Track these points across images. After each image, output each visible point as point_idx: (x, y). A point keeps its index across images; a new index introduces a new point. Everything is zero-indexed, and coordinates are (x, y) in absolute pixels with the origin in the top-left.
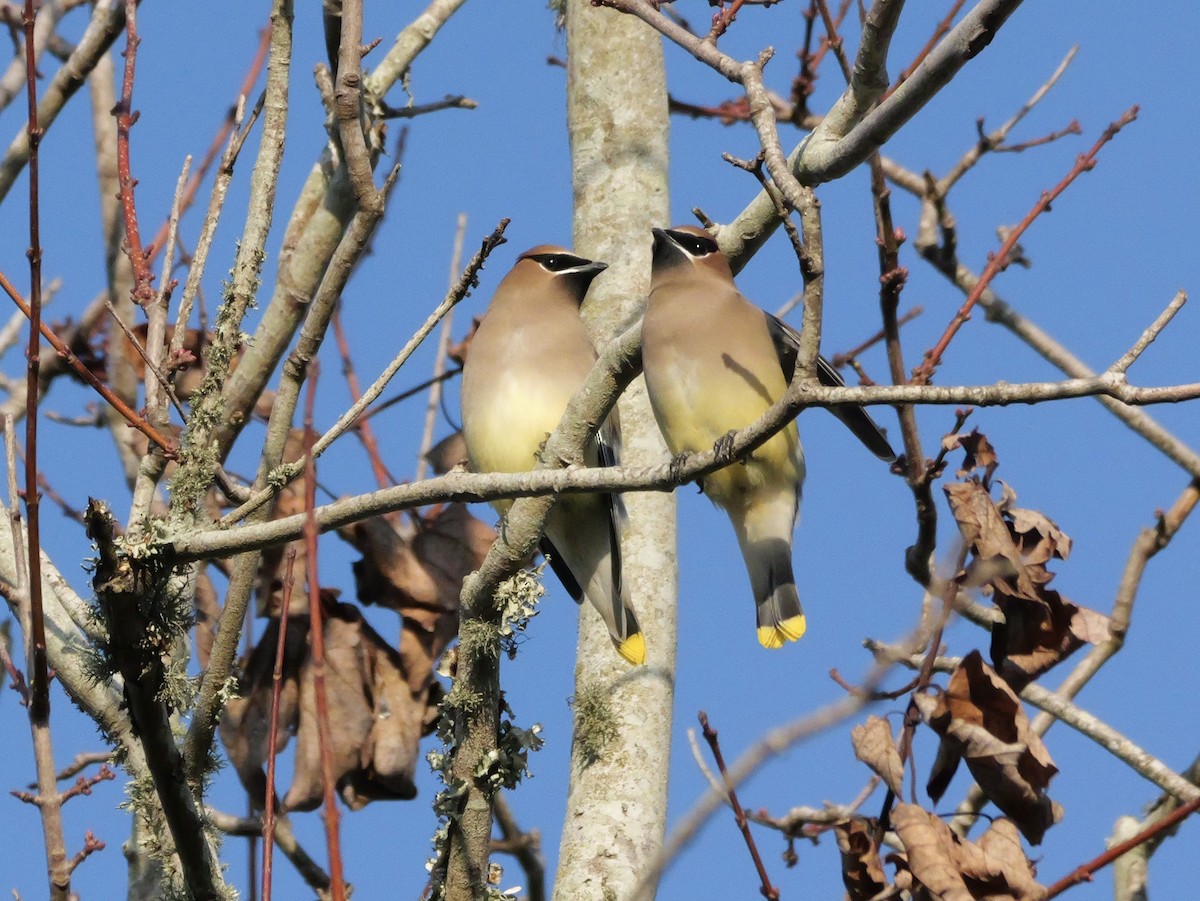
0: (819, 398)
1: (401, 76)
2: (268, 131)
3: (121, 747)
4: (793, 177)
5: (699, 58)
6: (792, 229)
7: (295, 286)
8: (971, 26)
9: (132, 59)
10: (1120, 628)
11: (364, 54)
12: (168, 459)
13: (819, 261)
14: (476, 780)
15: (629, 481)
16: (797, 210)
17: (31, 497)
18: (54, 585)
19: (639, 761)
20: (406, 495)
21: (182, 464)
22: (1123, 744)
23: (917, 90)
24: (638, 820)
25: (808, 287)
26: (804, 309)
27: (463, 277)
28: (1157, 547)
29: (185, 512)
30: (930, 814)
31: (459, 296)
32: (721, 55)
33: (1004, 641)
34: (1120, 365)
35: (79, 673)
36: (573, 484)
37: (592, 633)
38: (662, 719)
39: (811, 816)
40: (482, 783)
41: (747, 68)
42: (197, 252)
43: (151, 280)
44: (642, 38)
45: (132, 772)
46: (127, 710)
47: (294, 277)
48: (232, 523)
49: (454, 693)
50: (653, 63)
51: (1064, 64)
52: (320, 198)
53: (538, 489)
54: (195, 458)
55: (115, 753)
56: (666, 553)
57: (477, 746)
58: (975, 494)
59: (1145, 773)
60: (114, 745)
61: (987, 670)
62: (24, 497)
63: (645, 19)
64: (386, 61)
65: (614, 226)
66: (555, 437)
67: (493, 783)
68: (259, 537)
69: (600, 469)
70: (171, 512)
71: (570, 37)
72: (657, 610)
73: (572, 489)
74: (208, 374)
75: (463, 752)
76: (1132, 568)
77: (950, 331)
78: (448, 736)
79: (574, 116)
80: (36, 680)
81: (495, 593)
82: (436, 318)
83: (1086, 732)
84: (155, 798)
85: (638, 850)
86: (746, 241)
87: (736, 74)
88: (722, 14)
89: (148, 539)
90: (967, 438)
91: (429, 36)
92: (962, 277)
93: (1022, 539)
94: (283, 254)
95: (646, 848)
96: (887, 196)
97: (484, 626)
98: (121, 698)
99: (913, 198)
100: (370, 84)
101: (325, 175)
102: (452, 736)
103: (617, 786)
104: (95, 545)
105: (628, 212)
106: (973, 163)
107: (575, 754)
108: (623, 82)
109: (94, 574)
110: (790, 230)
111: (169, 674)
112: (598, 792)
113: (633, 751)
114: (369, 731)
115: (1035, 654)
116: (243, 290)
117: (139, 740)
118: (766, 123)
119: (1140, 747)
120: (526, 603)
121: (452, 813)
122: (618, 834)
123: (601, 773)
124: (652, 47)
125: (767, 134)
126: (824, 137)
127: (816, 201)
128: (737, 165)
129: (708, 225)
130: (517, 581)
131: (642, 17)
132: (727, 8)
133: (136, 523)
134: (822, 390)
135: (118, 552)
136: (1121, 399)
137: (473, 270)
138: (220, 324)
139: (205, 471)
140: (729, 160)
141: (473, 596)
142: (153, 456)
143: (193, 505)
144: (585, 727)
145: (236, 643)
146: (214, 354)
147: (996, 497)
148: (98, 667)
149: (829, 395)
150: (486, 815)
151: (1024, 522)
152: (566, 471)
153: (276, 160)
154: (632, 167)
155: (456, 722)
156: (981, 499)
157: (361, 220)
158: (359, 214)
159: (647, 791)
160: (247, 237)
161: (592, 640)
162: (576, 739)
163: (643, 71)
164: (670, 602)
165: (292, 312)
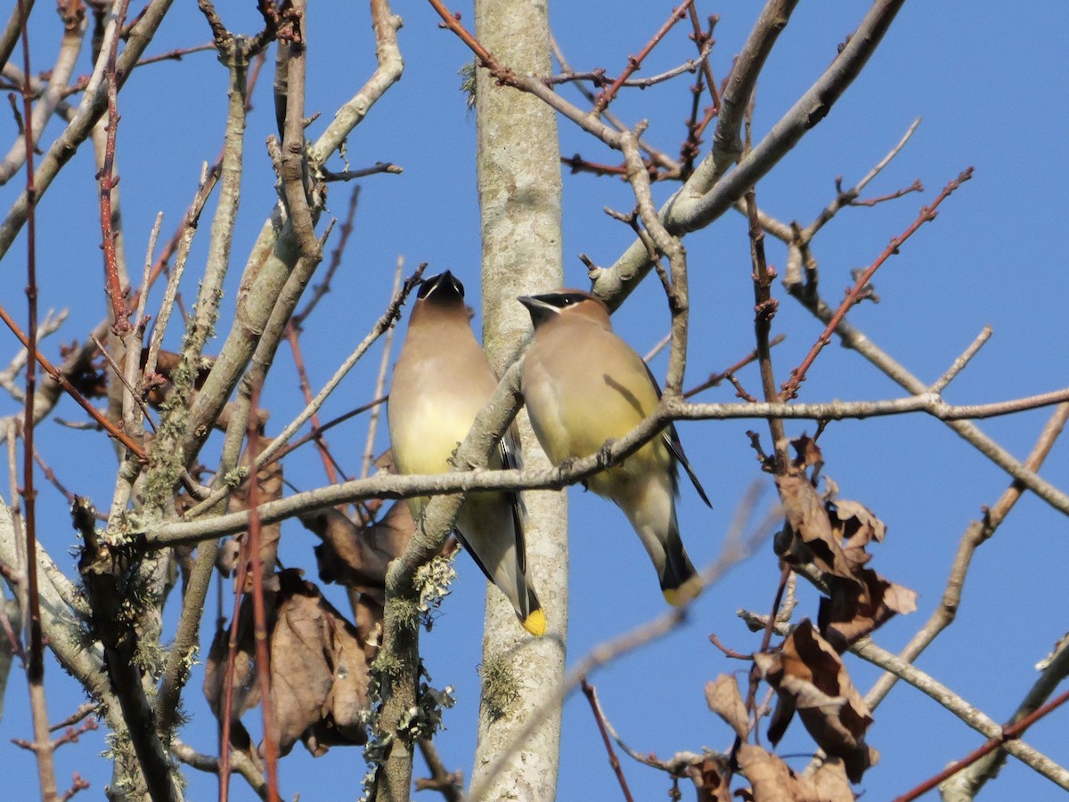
0: (684, 413)
1: (339, 146)
2: (225, 189)
3: (103, 704)
4: (663, 228)
5: (586, 129)
6: (663, 272)
7: (251, 321)
8: (810, 101)
9: (113, 134)
10: (952, 604)
11: (306, 126)
12: (142, 464)
13: (685, 298)
14: (399, 732)
15: (525, 481)
16: (667, 256)
17: (28, 493)
18: (48, 569)
21: (153, 467)
23: (766, 155)
24: (535, 767)
25: (675, 320)
26: (672, 338)
27: (388, 311)
28: (984, 537)
29: (155, 508)
30: (770, 754)
31: (384, 327)
32: (604, 126)
33: (827, 613)
34: (936, 387)
35: (67, 641)
36: (479, 484)
37: (497, 611)
38: (555, 683)
40: (403, 735)
41: (626, 137)
42: (167, 292)
43: (128, 316)
44: (540, 114)
45: (112, 726)
46: (107, 673)
47: (249, 313)
48: (194, 516)
49: (381, 659)
50: (549, 136)
51: (909, 132)
52: (270, 248)
53: (449, 488)
54: (164, 462)
55: (98, 709)
56: (559, 544)
57: (399, 704)
58: (801, 487)
60: (97, 703)
61: (816, 636)
62: (22, 494)
63: (542, 97)
64: (326, 133)
65: (515, 271)
66: (465, 446)
67: (413, 735)
68: (217, 529)
69: (501, 472)
70: (143, 508)
71: (479, 114)
72: (551, 592)
73: (477, 489)
74: (174, 392)
75: (388, 709)
76: (962, 555)
77: (813, 353)
78: (375, 696)
79: (483, 179)
80: (33, 648)
81: (415, 576)
82: (365, 346)
84: (131, 748)
85: (535, 792)
86: (623, 282)
87: (616, 142)
88: (605, 93)
89: (125, 530)
90: (798, 440)
91: (362, 113)
92: (823, 310)
93: (844, 525)
94: (240, 294)
95: (541, 791)
96: (762, 239)
97: (405, 604)
98: (101, 662)
100: (312, 152)
101: (275, 229)
102: (379, 695)
104: (80, 535)
105: (527, 260)
107: (483, 711)
108: (523, 152)
109: (79, 558)
110: (660, 272)
111: (142, 642)
112: (502, 743)
113: (530, 709)
114: (330, 690)
115: (854, 622)
116: (203, 322)
117: (117, 698)
118: (641, 184)
119: (968, 702)
120: (440, 585)
121: (379, 760)
122: (518, 779)
123: (504, 728)
124: (548, 121)
125: (642, 192)
126: (689, 195)
127: (682, 248)
128: (617, 218)
129: (592, 269)
130: (433, 566)
131: (539, 95)
132: (608, 88)
133: (115, 516)
134: (687, 406)
135: (98, 540)
136: (937, 416)
137: (397, 305)
138: (185, 351)
139: (172, 473)
140: (610, 214)
141: (396, 579)
142: (130, 462)
143: (162, 502)
144: (491, 689)
145: (199, 617)
146: (180, 376)
147: (822, 491)
148: (82, 636)
149: (692, 411)
150: (407, 762)
151: (846, 511)
152: (473, 472)
153: (232, 214)
154: (531, 222)
155: (382, 684)
156: (806, 492)
157: (303, 264)
158: (301, 260)
159: (542, 743)
160: (208, 278)
161: (497, 617)
162: (483, 700)
163: (540, 142)
164: (562, 585)
165: (248, 342)
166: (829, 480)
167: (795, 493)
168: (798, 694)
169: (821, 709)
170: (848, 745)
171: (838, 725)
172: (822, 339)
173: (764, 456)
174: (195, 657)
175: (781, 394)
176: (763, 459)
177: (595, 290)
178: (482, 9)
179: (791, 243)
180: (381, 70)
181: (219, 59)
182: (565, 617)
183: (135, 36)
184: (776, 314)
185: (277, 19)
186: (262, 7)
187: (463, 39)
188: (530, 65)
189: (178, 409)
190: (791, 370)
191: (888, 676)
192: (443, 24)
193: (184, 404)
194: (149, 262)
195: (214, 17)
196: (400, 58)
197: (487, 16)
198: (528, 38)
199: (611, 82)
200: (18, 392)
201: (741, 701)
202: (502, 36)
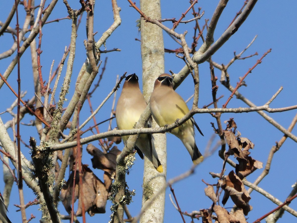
0: (198, 111)
1: (104, 43)
2: (71, 52)
3: (38, 196)
4: (192, 61)
5: (170, 34)
6: (192, 72)
7: (79, 91)
8: (233, 27)
9: (41, 39)
10: (268, 169)
11: (94, 35)
12: (49, 129)
13: (198, 80)
15: (154, 131)
17: (18, 136)
18: (23, 159)
19: (158, 199)
20: (103, 135)
21: (52, 129)
22: (269, 195)
23: (220, 42)
24: (158, 213)
25: (195, 86)
26: (195, 91)
27: (116, 85)
28: (276, 150)
29: (52, 140)
30: (222, 208)
31: (115, 90)
32: (175, 33)
33: (238, 168)
34: (267, 103)
35: (28, 178)
36: (142, 132)
37: (147, 170)
39: (197, 213)
40: (121, 203)
41: (181, 35)
42: (56, 82)
43: (45, 89)
44: (158, 33)
46: (39, 186)
47: (79, 89)
48: (63, 142)
49: (115, 182)
50: (161, 39)
51: (254, 39)
52: (85, 71)
53: (134, 133)
54: (55, 127)
55: (37, 197)
56: (164, 151)
57: (120, 195)
59: (274, 202)
61: (235, 175)
62: (16, 137)
64: (100, 39)
65: (152, 76)
66: (138, 123)
67: (124, 203)
68: (69, 145)
69: (148, 128)
70: (49, 140)
71: (141, 33)
73: (141, 133)
75: (117, 196)
76: (270, 155)
77: (228, 100)
78: (114, 193)
79: (143, 51)
80: (20, 179)
81: (124, 159)
82: (110, 95)
83: (261, 193)
84: (46, 207)
85: (158, 220)
86: (181, 78)
87: (179, 37)
89: (44, 146)
90: (230, 121)
91: (110, 34)
92: (231, 88)
93: (242, 144)
94: (76, 84)
95: (159, 219)
96: (213, 69)
97: (122, 167)
98: (38, 183)
99: (219, 70)
100: (96, 45)
101: (86, 66)
103: (153, 205)
104: (32, 148)
106: (233, 62)
107: (143, 198)
108: (154, 43)
109: (31, 154)
111: (49, 177)
115: (246, 171)
116: (65, 89)
118: (186, 48)
120: (131, 162)
121: (115, 210)
122: (153, 216)
123: (149, 202)
124: (160, 35)
125: (186, 50)
126: (199, 53)
127: (197, 66)
128: (179, 57)
129: (173, 74)
130: (129, 156)
131: (157, 25)
132: (176, 23)
133: (41, 143)
134: (199, 109)
135: (37, 149)
136: (268, 111)
137: (118, 84)
138: (60, 97)
139: (57, 130)
140: (177, 56)
141: (119, 160)
142: (45, 129)
143: (54, 138)
144: (146, 191)
145: (65, 171)
146: (59, 104)
147: (236, 135)
148: (33, 176)
150: (122, 211)
151: (243, 140)
152: (140, 129)
153: (73, 59)
154: (156, 63)
155: (115, 189)
156: (232, 135)
157: (93, 73)
158: (93, 72)
159: (160, 206)
160: (66, 77)
161: (147, 172)
162: (143, 194)
163: (158, 41)
164: (165, 163)
165: (79, 97)
166: (238, 132)
167: (229, 135)
168: (230, 191)
169: (236, 195)
170: (244, 205)
171: (241, 199)
176: (215, 130)
177: (174, 80)
178: (142, 4)
180: (115, 22)
181: (69, 16)
182: (166, 172)
183: (46, 12)
185: (85, 5)
186: (81, 1)
187: (136, 9)
189: (58, 113)
192: (131, 5)
193: (60, 111)
194: (51, 74)
195: (68, 4)
196: (120, 19)
197: (143, 6)
198: (155, 12)
199: (177, 21)
200: (13, 114)
201: (215, 193)
202: (147, 11)
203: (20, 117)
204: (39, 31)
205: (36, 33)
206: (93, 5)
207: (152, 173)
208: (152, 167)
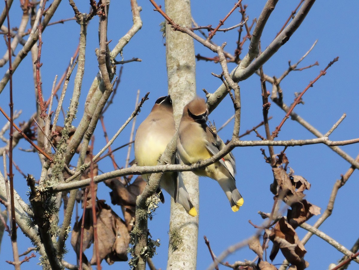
0: (239, 144)
1: (120, 52)
2: (79, 67)
3: (38, 247)
4: (232, 80)
5: (205, 46)
6: (232, 95)
7: (90, 113)
8: (283, 35)
9: (40, 48)
10: (331, 209)
11: (107, 44)
12: (51, 163)
13: (239, 104)
14: (141, 255)
16: (233, 89)
17: (11, 175)
18: (19, 200)
19: (188, 250)
21: (55, 164)
22: (333, 241)
23: (267, 54)
24: (188, 267)
25: (236, 112)
26: (235, 118)
27: (136, 109)
28: (341, 185)
29: (56, 178)
30: (270, 264)
31: (135, 115)
32: (211, 45)
33: (290, 214)
34: (327, 135)
35: (26, 225)
36: (168, 169)
37: (174, 212)
38: (195, 237)
39: (241, 264)
40: (142, 256)
41: (219, 48)
42: (59, 103)
43: (46, 111)
44: (188, 39)
45: (41, 254)
46: (39, 236)
47: (89, 110)
48: (69, 181)
49: (134, 230)
50: (191, 47)
51: (314, 45)
53: (158, 171)
54: (59, 162)
55: (36, 248)
56: (196, 189)
57: (141, 245)
58: (281, 171)
59: (340, 250)
60: (36, 246)
61: (286, 222)
63: (189, 34)
64: (116, 47)
65: (180, 94)
66: (163, 155)
67: (146, 256)
68: (77, 185)
70: (52, 178)
71: (167, 40)
74: (62, 138)
75: (137, 247)
76: (334, 191)
78: (133, 243)
79: (168, 62)
80: (13, 229)
81: (146, 201)
82: (128, 121)
83: (322, 238)
84: (48, 261)
86: (218, 98)
87: (215, 50)
88: (211, 33)
89: (45, 186)
90: (280, 155)
91: (128, 40)
92: (284, 107)
93: (296, 184)
94: (86, 104)
96: (264, 83)
97: (143, 211)
98: (38, 232)
100: (111, 54)
101: (98, 81)
102: (134, 243)
103: (182, 257)
104: (30, 188)
105: (184, 90)
106: (287, 74)
107: (170, 248)
108: (182, 52)
109: (29, 196)
110: (231, 95)
111: (51, 225)
112: (177, 259)
113: (186, 247)
114: (115, 242)
116: (72, 113)
117: (43, 244)
118: (224, 64)
119: (338, 242)
120: (155, 204)
121: (134, 265)
123: (177, 253)
124: (191, 42)
125: (224, 67)
126: (241, 68)
127: (239, 87)
128: (216, 76)
129: (207, 94)
130: (152, 197)
132: (212, 31)
133: (42, 181)
134: (240, 142)
135: (36, 190)
136: (327, 145)
137: (139, 107)
138: (66, 123)
139: (62, 166)
140: (213, 75)
141: (140, 202)
142: (46, 162)
143: (58, 176)
144: (173, 240)
145: (71, 216)
146: (64, 132)
147: (288, 172)
148: (31, 223)
149: (242, 143)
150: (144, 265)
151: (296, 179)
152: (166, 165)
153: (82, 76)
154: (185, 77)
155: (135, 238)
156: (283, 173)
157: (106, 93)
158: (106, 91)
159: (191, 258)
160: (73, 98)
161: (174, 215)
162: (170, 243)
163: (188, 49)
164: (197, 203)
165: (89, 120)
166: (291, 169)
167: (279, 173)
168: (280, 243)
169: (288, 248)
170: (298, 261)
171: (294, 253)
172: (286, 117)
173: (267, 157)
174: (70, 230)
175: (272, 135)
176: (266, 158)
177: (208, 101)
178: (167, 3)
179: (273, 84)
180: (134, 25)
181: (77, 22)
183: (47, 14)
184: (270, 108)
185: (97, 8)
186: (92, 3)
187: (162, 14)
188: (184, 22)
189: (63, 144)
190: (276, 127)
191: (309, 233)
192: (155, 9)
193: (66, 142)
194: (53, 93)
195: (75, 7)
196: (141, 21)
197: (169, 5)
198: (183, 13)
199: (213, 30)
200: (5, 139)
201: (261, 246)
202: (174, 12)
203: (14, 143)
204: (38, 37)
205: (34, 39)
206: (106, 6)
207: (181, 216)
208: (181, 209)
